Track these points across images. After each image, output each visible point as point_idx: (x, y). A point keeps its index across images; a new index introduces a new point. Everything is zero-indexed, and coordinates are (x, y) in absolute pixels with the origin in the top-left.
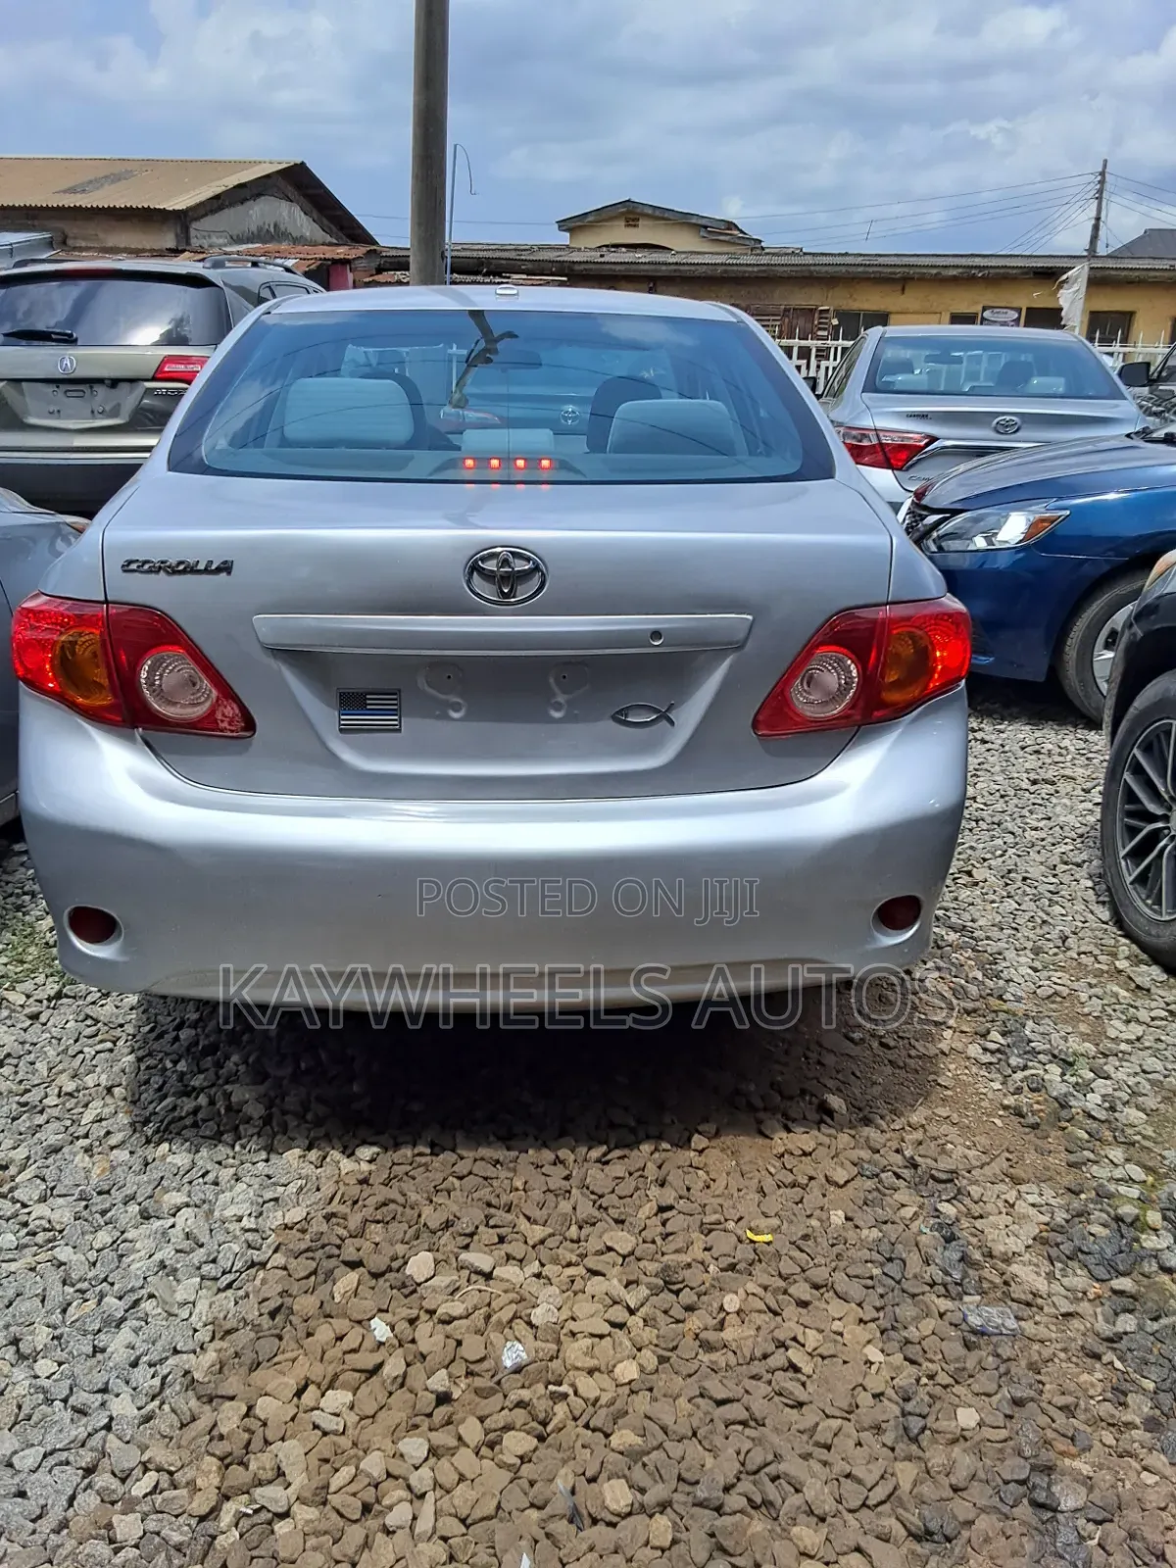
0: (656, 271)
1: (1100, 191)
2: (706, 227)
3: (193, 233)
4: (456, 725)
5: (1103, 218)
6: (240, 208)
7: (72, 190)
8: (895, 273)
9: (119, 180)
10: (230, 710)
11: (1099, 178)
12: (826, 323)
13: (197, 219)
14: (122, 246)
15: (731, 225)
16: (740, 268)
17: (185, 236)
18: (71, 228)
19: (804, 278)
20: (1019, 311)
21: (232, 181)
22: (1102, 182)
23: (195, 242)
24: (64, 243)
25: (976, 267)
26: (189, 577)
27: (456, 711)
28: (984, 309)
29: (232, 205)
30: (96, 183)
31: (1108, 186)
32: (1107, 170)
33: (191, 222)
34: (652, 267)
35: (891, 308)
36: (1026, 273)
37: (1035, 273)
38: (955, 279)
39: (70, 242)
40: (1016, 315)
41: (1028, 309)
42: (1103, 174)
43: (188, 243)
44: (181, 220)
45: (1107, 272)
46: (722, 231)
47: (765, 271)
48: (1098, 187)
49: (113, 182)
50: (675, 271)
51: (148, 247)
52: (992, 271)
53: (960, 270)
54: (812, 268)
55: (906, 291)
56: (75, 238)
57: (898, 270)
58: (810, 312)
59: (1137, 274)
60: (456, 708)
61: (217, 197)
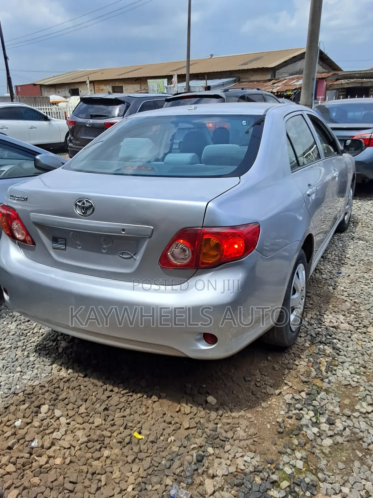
3: (277, 74)
4: (78, 251)
6: (294, 64)
7: (244, 64)
9: (258, 59)
10: (28, 239)
13: (278, 69)
14: (255, 80)
17: (274, 75)
18: (241, 76)
21: (291, 56)
23: (277, 77)
24: (239, 80)
29: (291, 63)
30: (251, 61)
33: (277, 70)
39: (241, 80)
43: (275, 77)
44: (273, 70)
49: (256, 60)
51: (262, 80)
56: (242, 79)
60: (79, 245)
61: (286, 62)
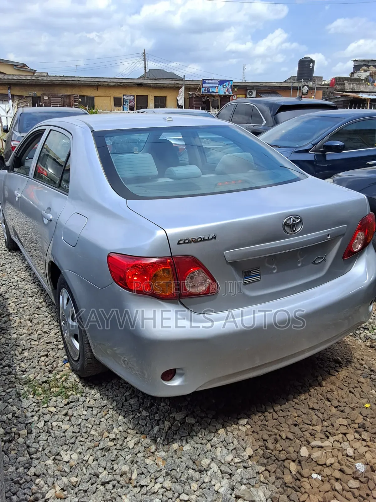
0: (10, 82)
1: (145, 59)
2: (16, 65)
4: (275, 275)
5: (146, 66)
8: (94, 84)
11: (144, 54)
12: (77, 100)
15: (24, 65)
16: (41, 81)
19: (64, 85)
20: (134, 96)
22: (145, 56)
25: (119, 82)
26: (202, 242)
27: (274, 270)
28: (123, 96)
31: (146, 57)
32: (146, 52)
34: (9, 80)
35: (95, 95)
36: (134, 85)
37: (137, 85)
38: (113, 86)
40: (133, 98)
41: (136, 95)
42: (144, 53)
45: (157, 85)
46: (22, 67)
47: (50, 82)
48: (144, 57)
50: (18, 82)
52: (124, 84)
53: (115, 83)
54: (67, 82)
55: (98, 89)
57: (95, 83)
58: (69, 96)
59: (166, 85)
